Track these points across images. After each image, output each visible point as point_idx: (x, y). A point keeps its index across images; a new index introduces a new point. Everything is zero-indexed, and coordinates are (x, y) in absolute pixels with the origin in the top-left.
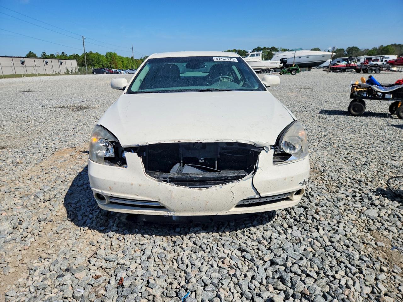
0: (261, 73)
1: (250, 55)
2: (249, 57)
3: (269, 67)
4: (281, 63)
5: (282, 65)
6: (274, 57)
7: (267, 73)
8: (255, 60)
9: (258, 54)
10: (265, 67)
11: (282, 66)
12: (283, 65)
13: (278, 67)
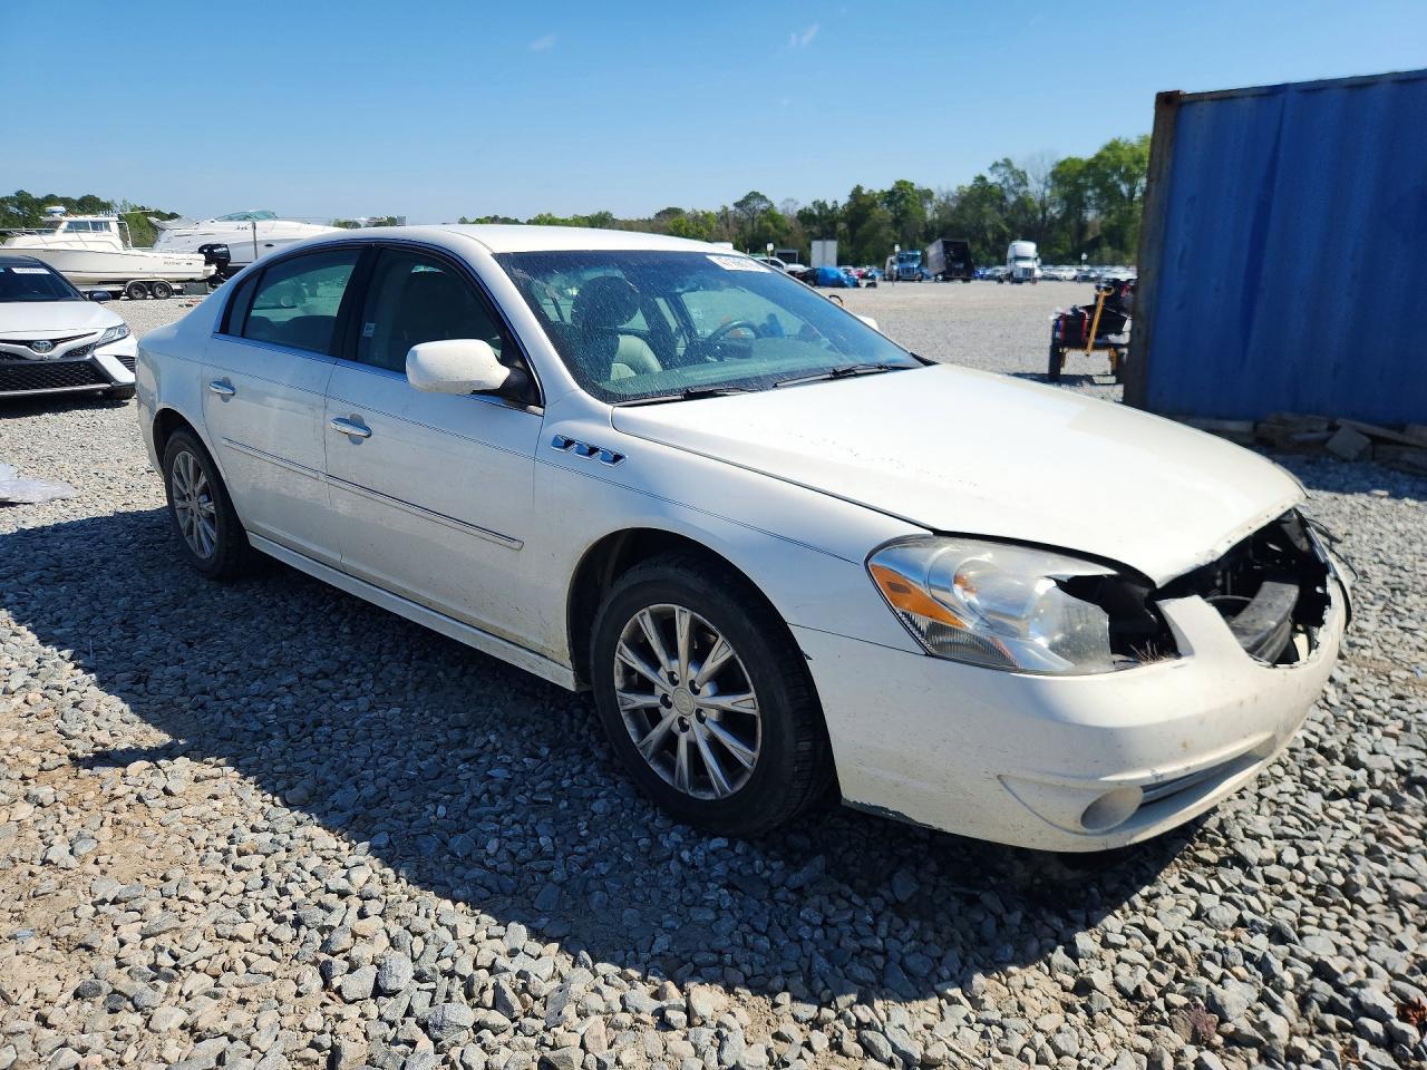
0: (132, 298)
1: (64, 226)
2: (59, 232)
3: (160, 277)
4: (207, 263)
5: (213, 269)
6: (164, 237)
7: (156, 297)
8: (91, 247)
9: (100, 223)
10: (147, 277)
11: (213, 273)
12: (217, 272)
13: (199, 276)
